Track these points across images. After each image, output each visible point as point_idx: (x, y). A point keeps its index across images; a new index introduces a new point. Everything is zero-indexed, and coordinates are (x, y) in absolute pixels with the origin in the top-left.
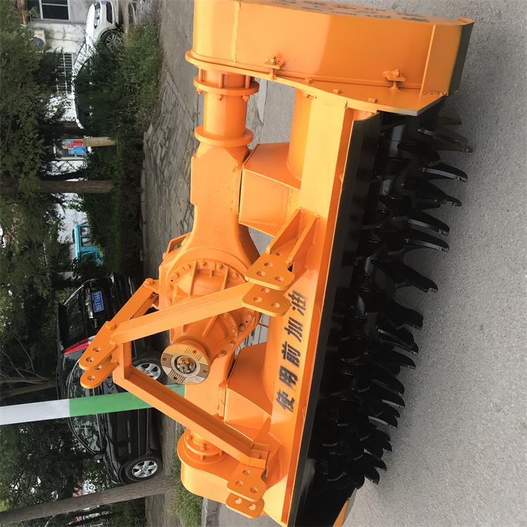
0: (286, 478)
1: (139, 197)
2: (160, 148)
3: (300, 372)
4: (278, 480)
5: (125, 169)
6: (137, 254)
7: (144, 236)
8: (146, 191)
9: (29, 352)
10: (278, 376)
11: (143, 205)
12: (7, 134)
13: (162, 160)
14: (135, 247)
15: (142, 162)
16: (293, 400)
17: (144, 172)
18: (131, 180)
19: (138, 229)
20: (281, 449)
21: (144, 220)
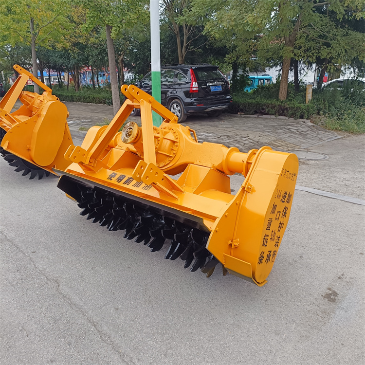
0: (84, 173)
1: (273, 115)
2: (296, 128)
3: (121, 184)
4: (84, 170)
5: (289, 107)
6: (242, 111)
7: (251, 116)
8: (276, 119)
9: (199, 48)
10: (122, 174)
11: (268, 116)
12: (321, 40)
13: (289, 129)
14: (246, 110)
15: (293, 118)
16: (111, 180)
17: (287, 118)
18: (283, 111)
19: (255, 112)
20: (94, 172)
21: (260, 116)
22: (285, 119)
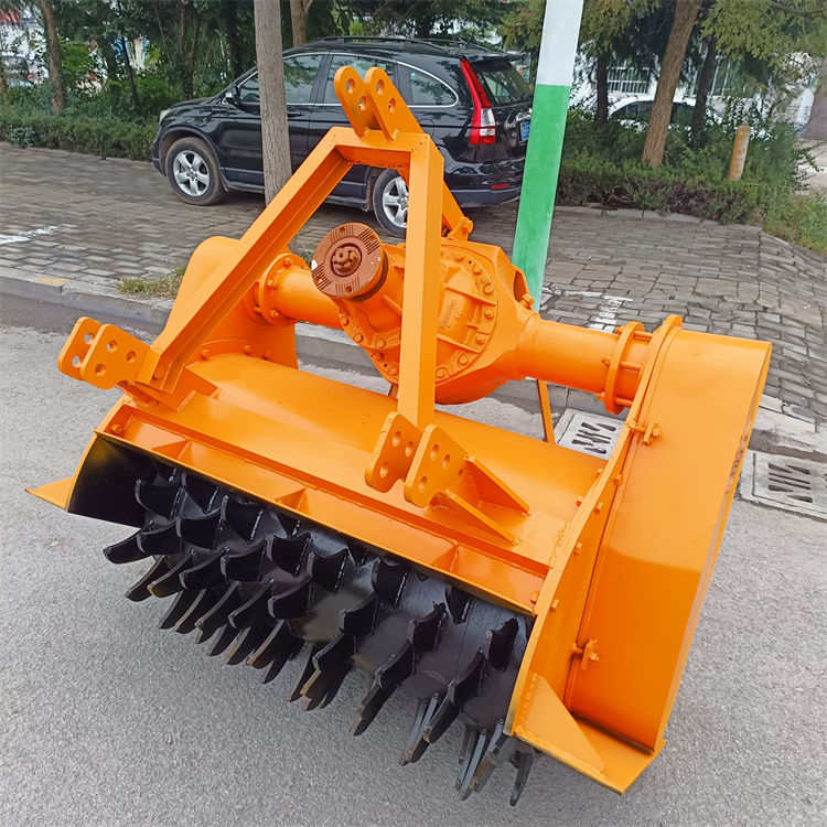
1: (652, 209)
17: (697, 220)
18: (685, 200)
22: (691, 224)
